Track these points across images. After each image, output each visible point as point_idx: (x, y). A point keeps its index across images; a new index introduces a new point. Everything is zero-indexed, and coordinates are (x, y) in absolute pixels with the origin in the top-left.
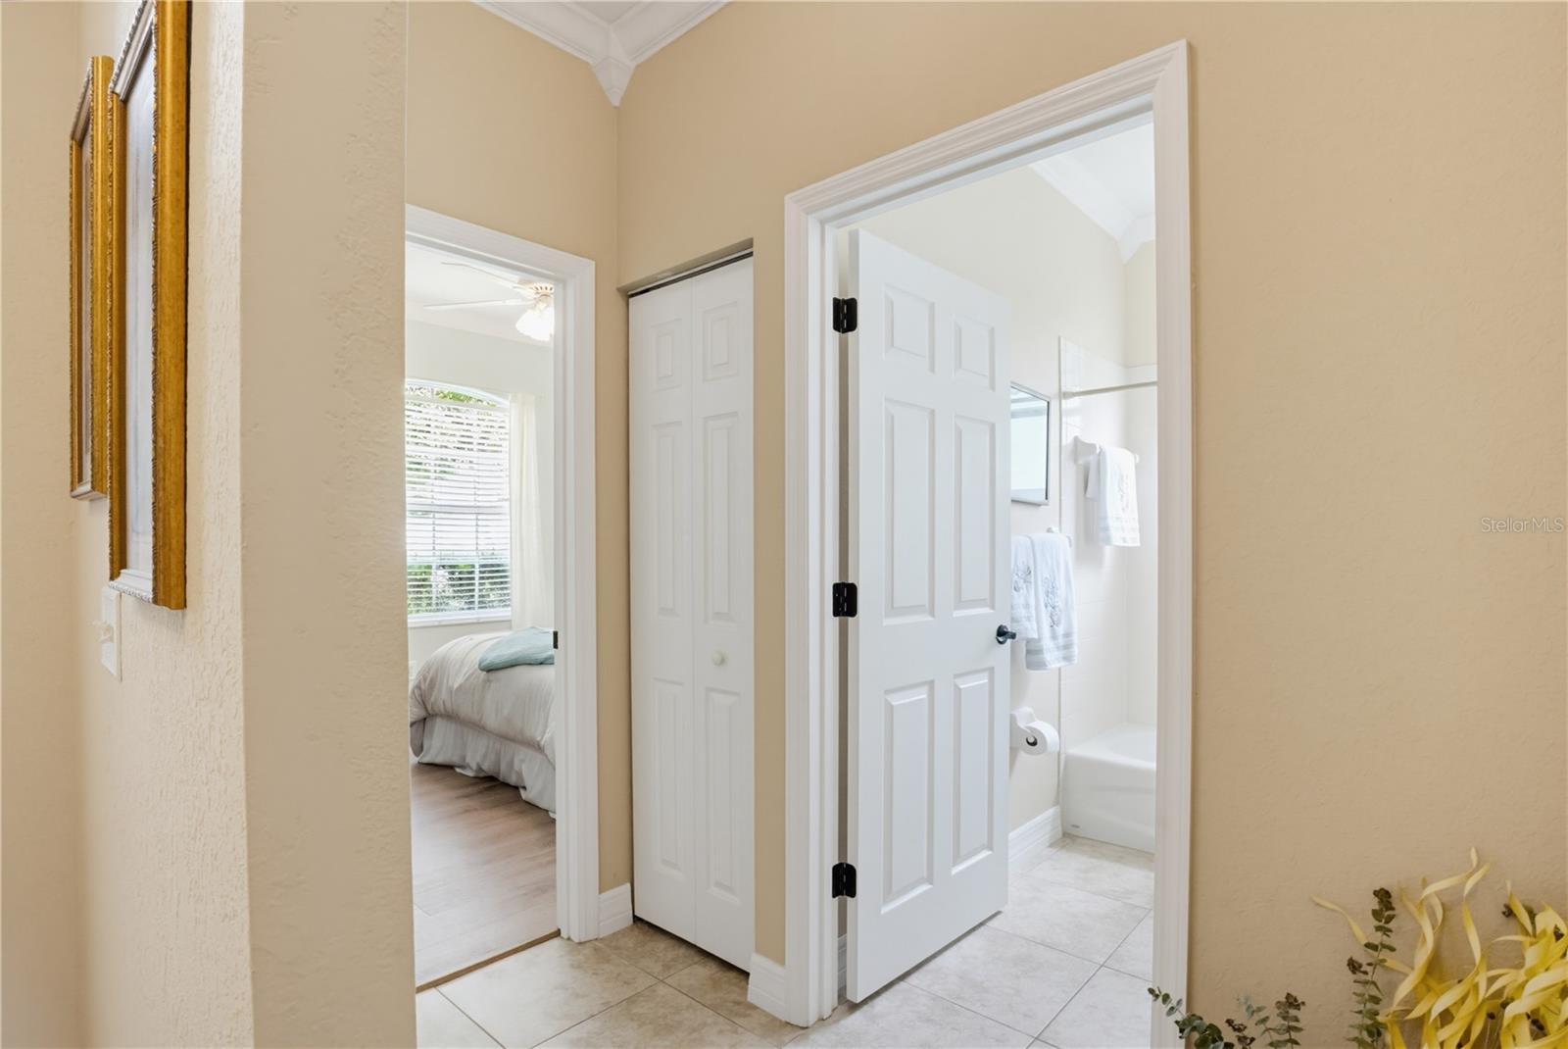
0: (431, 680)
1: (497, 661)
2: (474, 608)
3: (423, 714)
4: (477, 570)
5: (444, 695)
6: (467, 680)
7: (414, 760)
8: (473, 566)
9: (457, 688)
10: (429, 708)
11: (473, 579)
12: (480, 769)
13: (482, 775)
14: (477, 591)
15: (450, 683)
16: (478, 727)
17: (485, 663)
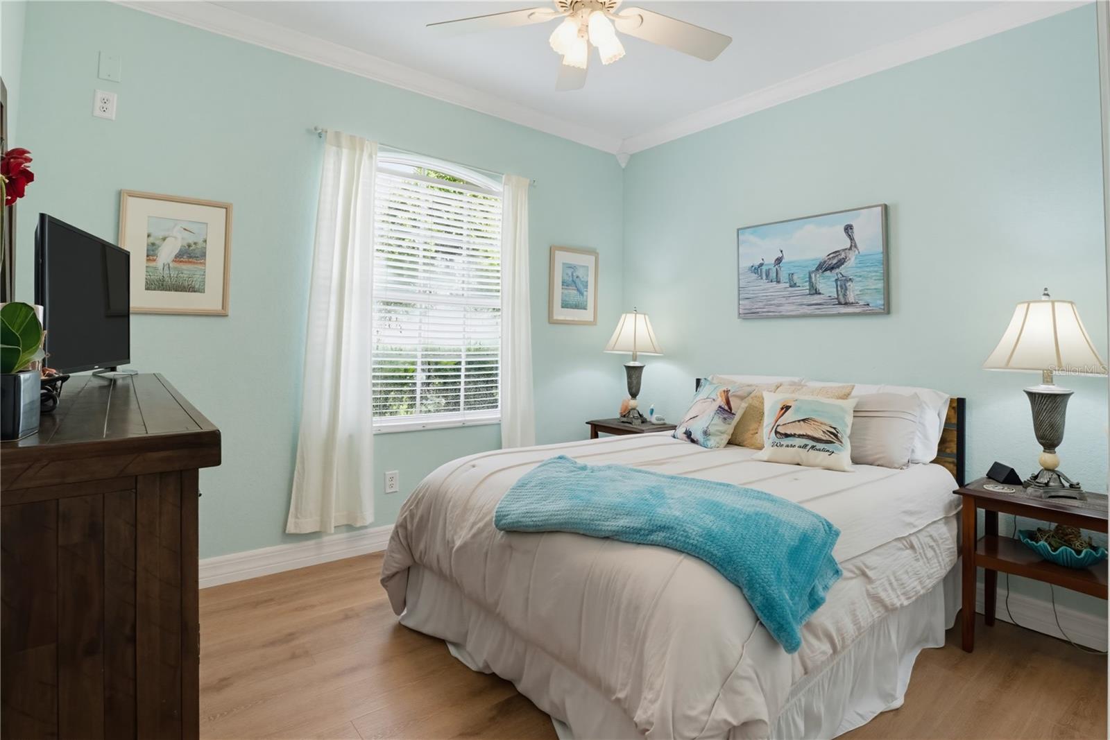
0: (422, 518)
1: (527, 521)
2: (459, 410)
3: (408, 562)
4: (463, 366)
5: (438, 548)
6: (474, 536)
7: (394, 619)
8: (459, 356)
9: (461, 548)
10: (417, 556)
11: (459, 377)
12: (487, 666)
13: (487, 672)
14: (462, 390)
15: (448, 536)
16: (490, 611)
17: (509, 520)
